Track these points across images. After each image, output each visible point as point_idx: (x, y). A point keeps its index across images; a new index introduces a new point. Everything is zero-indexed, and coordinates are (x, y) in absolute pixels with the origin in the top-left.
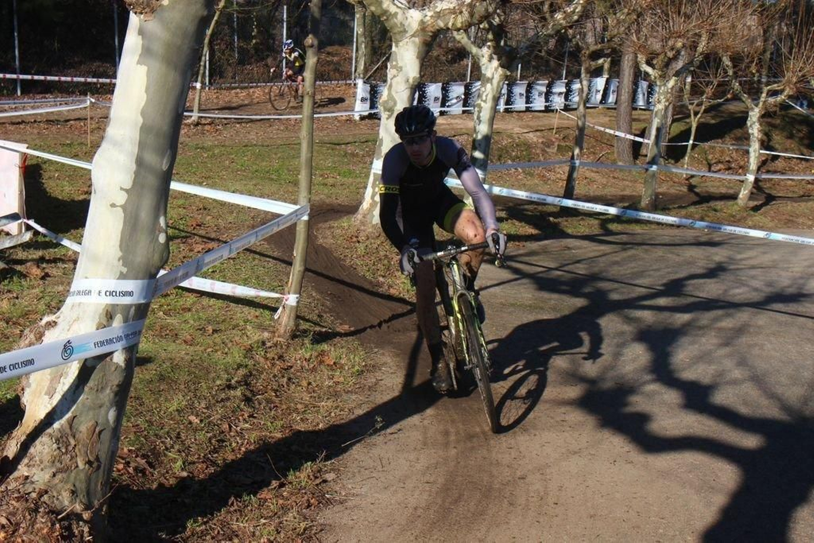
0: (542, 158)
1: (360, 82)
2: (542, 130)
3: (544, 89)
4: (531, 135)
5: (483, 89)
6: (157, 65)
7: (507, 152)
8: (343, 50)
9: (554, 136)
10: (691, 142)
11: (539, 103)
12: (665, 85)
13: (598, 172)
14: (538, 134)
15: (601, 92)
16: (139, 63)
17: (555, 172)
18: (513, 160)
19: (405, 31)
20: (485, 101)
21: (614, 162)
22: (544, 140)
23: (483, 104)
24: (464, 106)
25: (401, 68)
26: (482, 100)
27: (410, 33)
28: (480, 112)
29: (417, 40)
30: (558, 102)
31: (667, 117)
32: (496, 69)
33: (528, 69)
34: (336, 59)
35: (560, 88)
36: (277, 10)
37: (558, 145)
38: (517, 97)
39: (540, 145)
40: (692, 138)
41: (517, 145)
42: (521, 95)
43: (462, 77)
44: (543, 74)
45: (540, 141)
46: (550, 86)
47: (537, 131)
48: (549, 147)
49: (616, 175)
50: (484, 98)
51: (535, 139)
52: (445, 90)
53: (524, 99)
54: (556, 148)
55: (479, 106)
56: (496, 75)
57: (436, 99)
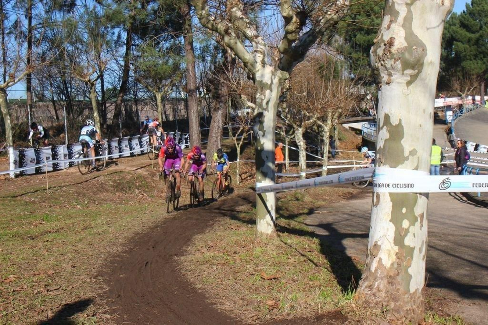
1: (11, 150)
2: (145, 167)
4: (140, 171)
7: (133, 183)
10: (238, 160)
14: (143, 169)
18: (138, 189)
22: (149, 173)
35: (125, 144)
37: (159, 175)
39: (149, 176)
40: (238, 157)
41: (137, 178)
42: (116, 147)
45: (147, 173)
47: (142, 167)
51: (145, 173)
54: (158, 177)
56: (274, 79)
57: (65, 156)
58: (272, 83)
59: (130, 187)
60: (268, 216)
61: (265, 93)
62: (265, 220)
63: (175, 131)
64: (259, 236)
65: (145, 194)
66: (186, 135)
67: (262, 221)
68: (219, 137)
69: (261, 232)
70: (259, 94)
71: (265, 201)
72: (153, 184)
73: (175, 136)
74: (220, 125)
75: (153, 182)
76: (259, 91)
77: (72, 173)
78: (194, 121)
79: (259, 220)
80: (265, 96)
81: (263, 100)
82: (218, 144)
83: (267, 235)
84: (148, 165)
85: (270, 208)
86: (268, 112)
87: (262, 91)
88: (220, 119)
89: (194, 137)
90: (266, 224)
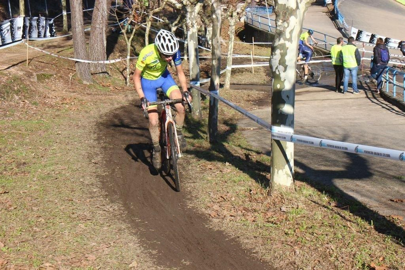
0: (33, 88)
5: (286, 25)
7: (10, 88)
13: (74, 92)
14: (16, 67)
17: (49, 98)
18: (17, 94)
20: (290, 40)
21: (80, 82)
22: (25, 73)
26: (285, 39)
28: (283, 55)
31: (103, 41)
37: (37, 75)
39: (26, 78)
40: (129, 54)
41: (14, 80)
45: (22, 73)
47: (14, 65)
48: (31, 77)
49: (88, 92)
50: (288, 36)
51: (19, 72)
54: (36, 78)
55: (283, 47)
56: (300, 3)
58: (297, 7)
59: (8, 93)
60: (287, 166)
61: (288, 19)
62: (284, 170)
63: (38, 16)
64: (276, 188)
65: (26, 101)
66: (50, 20)
67: (280, 171)
68: (104, 29)
69: (279, 184)
70: (281, 21)
71: (284, 148)
72: (32, 87)
73: (39, 23)
74: (106, 14)
75: (32, 85)
76: (281, 17)
78: (77, 9)
79: (276, 170)
80: (288, 23)
81: (286, 28)
82: (103, 37)
83: (286, 188)
84: (21, 62)
85: (289, 157)
86: (291, 42)
87: (284, 17)
88: (105, 7)
89: (77, 30)
90: (286, 175)
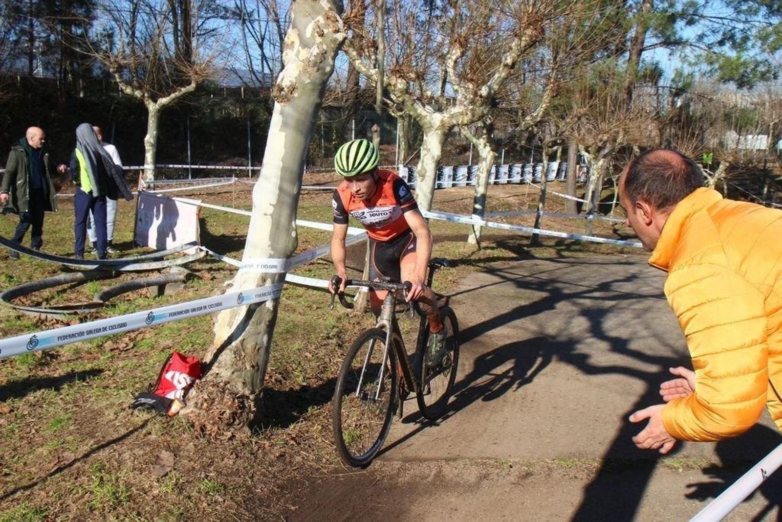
0: (518, 213)
1: (401, 166)
2: (518, 195)
3: (519, 170)
4: (511, 199)
5: (481, 165)
6: (291, 132)
7: (496, 209)
8: (390, 148)
9: (526, 199)
10: (615, 202)
11: (517, 178)
12: (596, 164)
13: (555, 221)
15: (556, 171)
16: (280, 130)
17: (527, 222)
19: (432, 127)
20: (482, 173)
22: (520, 202)
23: (481, 175)
24: (468, 180)
25: (429, 149)
27: (436, 127)
29: (439, 132)
30: (528, 178)
31: (599, 185)
32: (489, 152)
33: (508, 157)
34: (385, 153)
35: (528, 169)
36: (348, 123)
37: (529, 205)
38: (503, 175)
39: (517, 205)
41: (503, 205)
42: (505, 173)
43: (466, 163)
44: (518, 161)
45: (517, 202)
46: (523, 167)
47: (515, 196)
48: (522, 206)
49: (567, 223)
50: (481, 171)
51: (514, 201)
52: (455, 170)
53: (507, 176)
54: (527, 207)
55: (478, 176)
56: (489, 156)
57: (449, 176)
58: (487, 158)
77: (451, 192)
84: (522, 195)
